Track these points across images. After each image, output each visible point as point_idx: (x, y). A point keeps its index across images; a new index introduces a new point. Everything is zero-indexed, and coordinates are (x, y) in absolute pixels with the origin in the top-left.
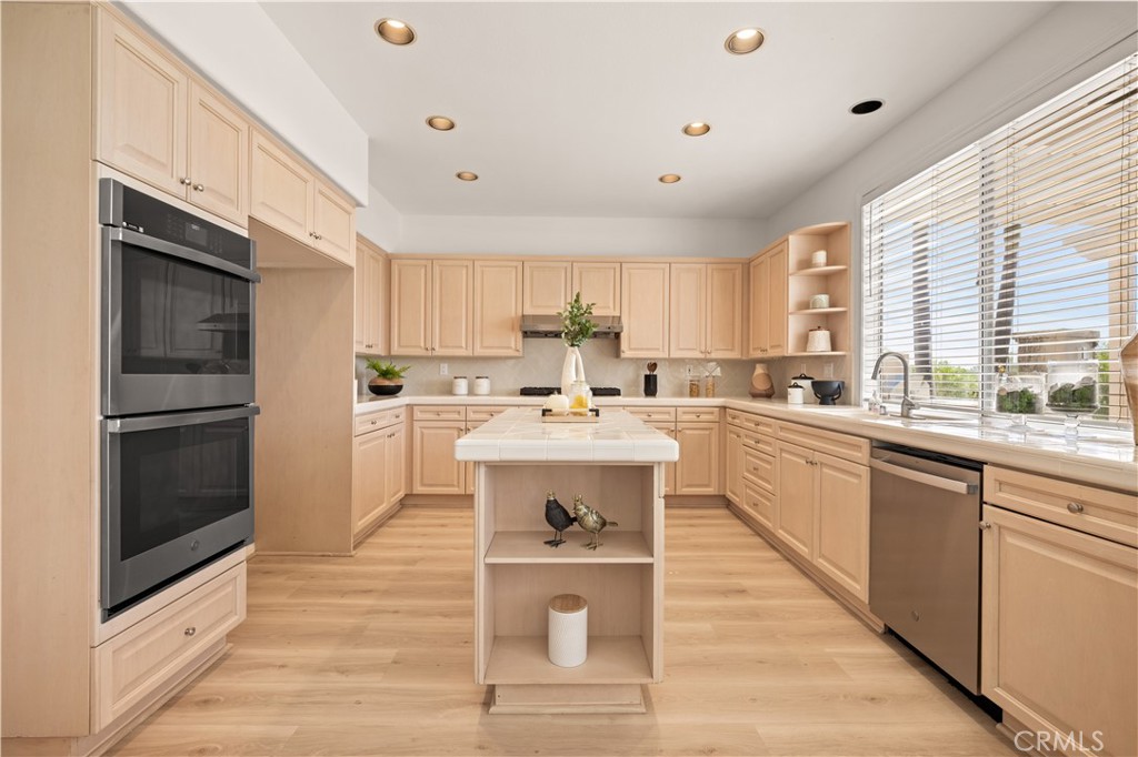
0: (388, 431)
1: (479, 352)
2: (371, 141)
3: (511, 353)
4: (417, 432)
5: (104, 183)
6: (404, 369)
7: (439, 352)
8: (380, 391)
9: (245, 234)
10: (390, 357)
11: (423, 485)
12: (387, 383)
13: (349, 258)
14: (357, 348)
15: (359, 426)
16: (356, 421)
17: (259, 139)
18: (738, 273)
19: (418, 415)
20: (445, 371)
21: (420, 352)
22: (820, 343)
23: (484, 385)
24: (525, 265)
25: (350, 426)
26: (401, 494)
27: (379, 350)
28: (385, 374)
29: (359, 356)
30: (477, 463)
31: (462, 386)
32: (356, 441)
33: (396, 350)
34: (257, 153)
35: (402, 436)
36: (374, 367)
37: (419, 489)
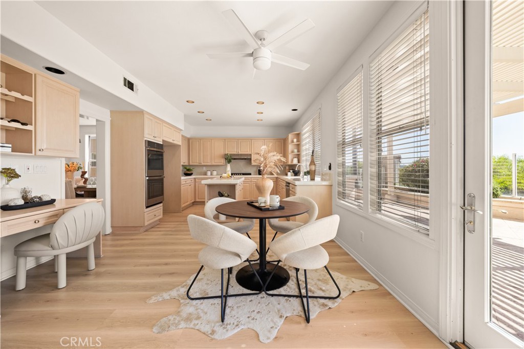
0: (189, 184)
1: (213, 164)
2: (185, 115)
3: (223, 164)
4: (197, 185)
5: (146, 141)
6: (193, 169)
7: (203, 164)
8: (186, 175)
9: (162, 143)
10: (189, 165)
11: (198, 199)
12: (189, 172)
13: (180, 143)
14: (182, 164)
15: (183, 182)
16: (182, 181)
17: (164, 124)
18: (283, 142)
19: (197, 181)
20: (204, 169)
21: (198, 164)
22: (295, 161)
23: (215, 173)
24: (226, 140)
25: (180, 182)
26: (193, 201)
27: (186, 164)
28: (188, 170)
29: (183, 166)
30: (205, 184)
31: (209, 173)
32: (182, 186)
33: (191, 164)
34: (164, 127)
35: (193, 186)
36: (185, 168)
37: (197, 200)
